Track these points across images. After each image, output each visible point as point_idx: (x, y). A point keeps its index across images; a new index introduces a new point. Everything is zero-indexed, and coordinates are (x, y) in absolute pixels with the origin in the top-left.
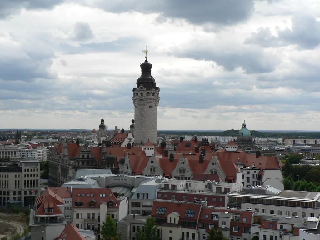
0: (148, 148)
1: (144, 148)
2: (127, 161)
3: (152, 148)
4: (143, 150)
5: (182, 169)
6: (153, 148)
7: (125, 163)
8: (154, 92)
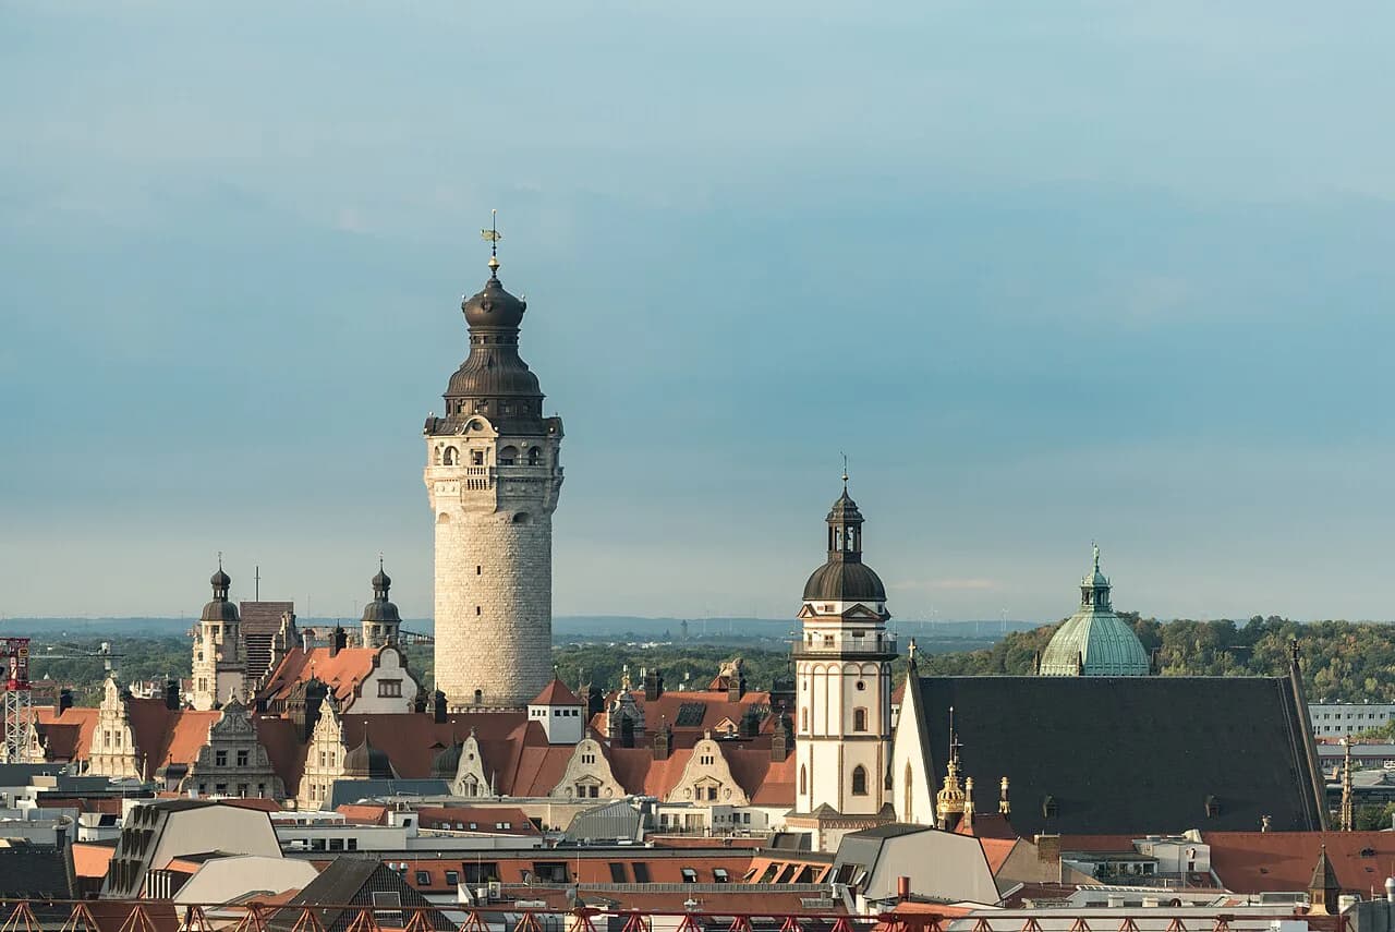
0: (557, 708)
1: (537, 708)
2: (470, 762)
3: (571, 709)
4: (531, 718)
5: (706, 785)
6: (575, 708)
7: (461, 774)
8: (538, 443)
